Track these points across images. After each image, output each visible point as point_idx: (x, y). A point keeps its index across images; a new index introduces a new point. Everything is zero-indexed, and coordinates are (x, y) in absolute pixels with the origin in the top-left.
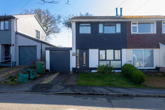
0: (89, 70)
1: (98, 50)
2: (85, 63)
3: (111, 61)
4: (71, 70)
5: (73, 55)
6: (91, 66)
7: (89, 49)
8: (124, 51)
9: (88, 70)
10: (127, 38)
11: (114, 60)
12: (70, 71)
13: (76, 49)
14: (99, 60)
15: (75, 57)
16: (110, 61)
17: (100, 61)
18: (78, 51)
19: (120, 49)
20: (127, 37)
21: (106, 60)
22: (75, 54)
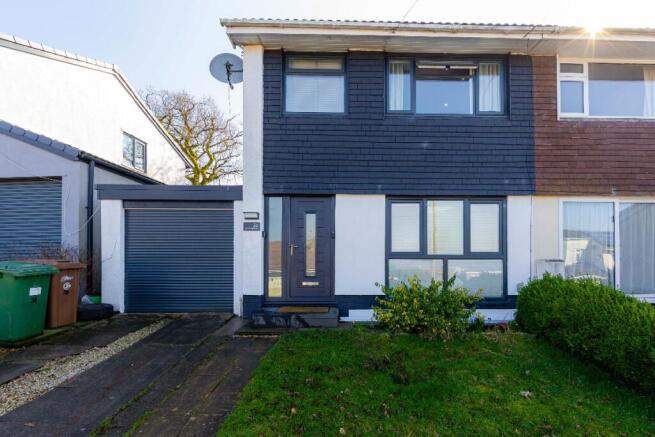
0: (335, 306)
1: (381, 200)
2: (311, 271)
3: (451, 262)
4: (238, 308)
5: (248, 227)
6: (343, 286)
7: (334, 195)
8: (518, 205)
9: (329, 306)
10: (538, 142)
11: (468, 254)
12: (232, 311)
13: (267, 195)
14: (390, 255)
15: (257, 237)
16: (445, 258)
17: (391, 261)
18: (277, 203)
19: (500, 198)
20: (536, 135)
21: (422, 254)
22: (261, 221)
